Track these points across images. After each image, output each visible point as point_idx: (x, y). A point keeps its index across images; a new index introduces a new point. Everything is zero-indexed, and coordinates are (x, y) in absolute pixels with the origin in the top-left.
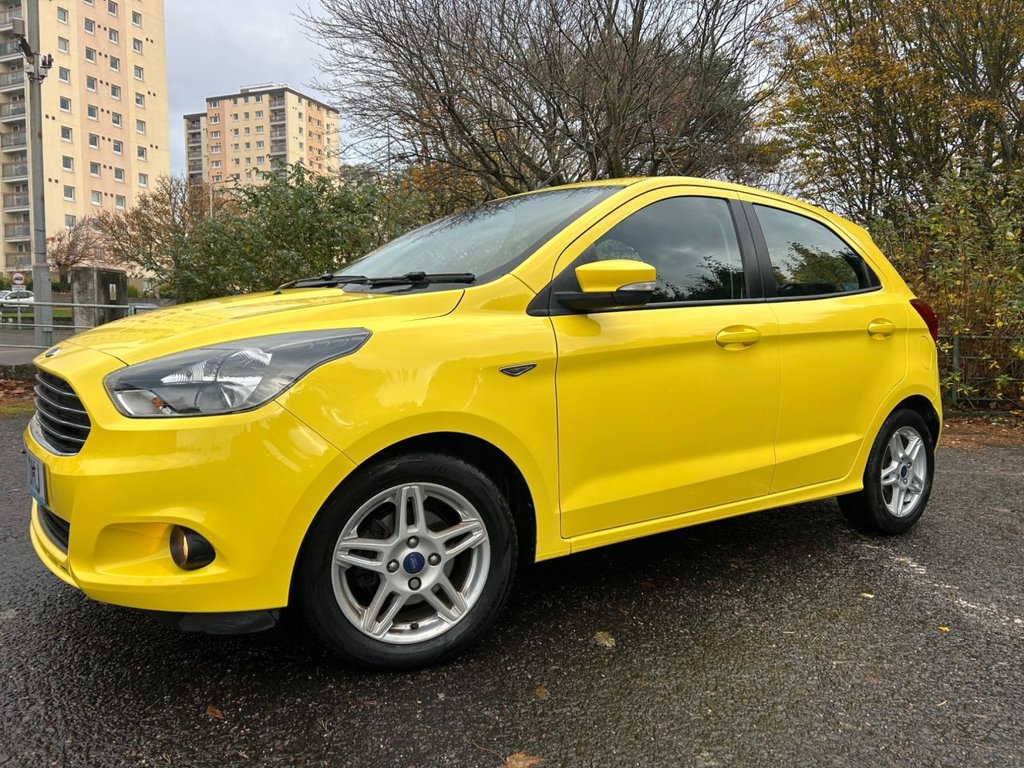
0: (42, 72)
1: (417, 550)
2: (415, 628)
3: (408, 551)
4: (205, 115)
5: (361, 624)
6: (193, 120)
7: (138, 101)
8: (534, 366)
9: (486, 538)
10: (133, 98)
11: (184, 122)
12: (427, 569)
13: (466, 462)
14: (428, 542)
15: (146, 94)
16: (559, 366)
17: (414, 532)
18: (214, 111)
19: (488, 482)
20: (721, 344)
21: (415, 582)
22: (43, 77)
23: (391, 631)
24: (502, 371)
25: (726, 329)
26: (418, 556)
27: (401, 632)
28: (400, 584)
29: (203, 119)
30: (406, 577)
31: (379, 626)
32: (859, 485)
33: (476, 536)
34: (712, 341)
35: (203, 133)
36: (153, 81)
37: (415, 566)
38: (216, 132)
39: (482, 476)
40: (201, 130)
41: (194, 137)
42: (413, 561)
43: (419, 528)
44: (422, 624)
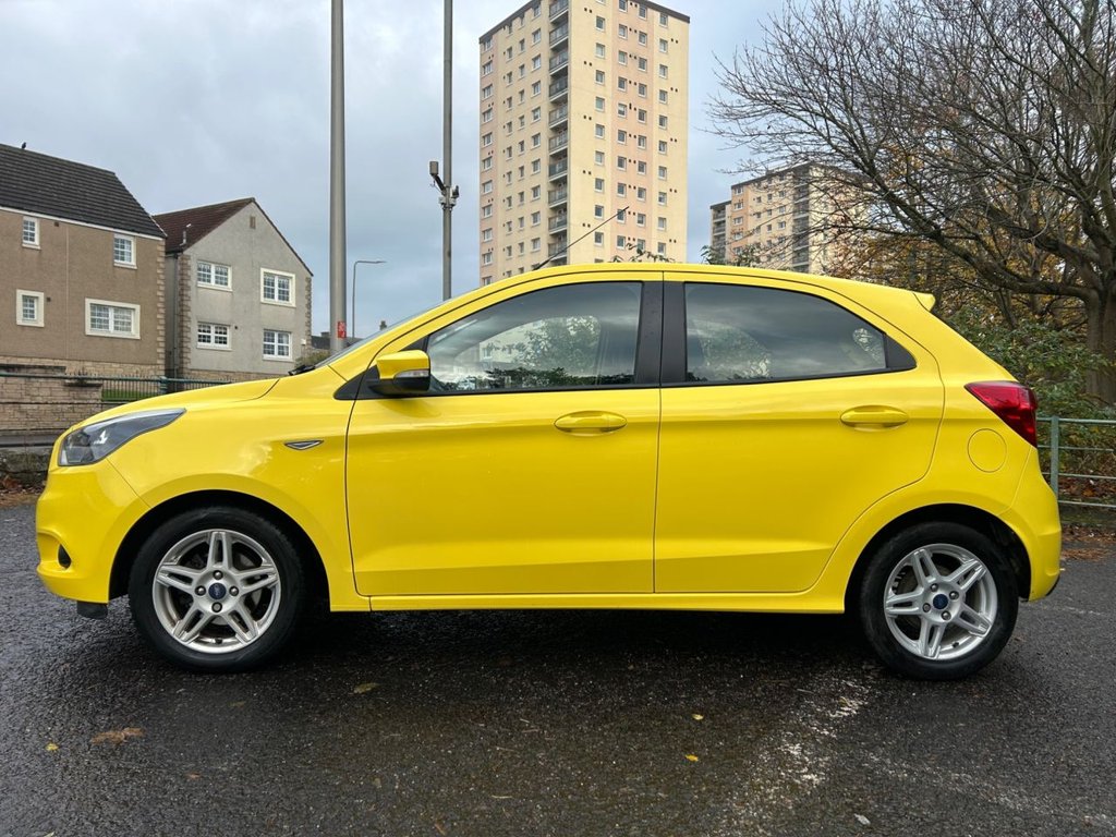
0: (452, 201)
1: (221, 581)
2: (219, 643)
3: (214, 581)
4: (730, 202)
5: (171, 631)
6: (719, 209)
7: (660, 200)
8: (321, 442)
9: (279, 581)
10: (657, 196)
11: (711, 212)
12: (227, 598)
13: (266, 519)
14: (230, 577)
15: (668, 192)
16: (347, 443)
17: (219, 568)
18: (738, 197)
19: (283, 538)
20: (567, 430)
21: (217, 606)
22: (453, 205)
23: (197, 641)
24: (286, 445)
25: (573, 415)
26: (221, 586)
27: (206, 643)
28: (205, 606)
29: (727, 207)
30: (211, 601)
31: (186, 635)
32: (837, 605)
33: (271, 579)
34: (550, 426)
35: (728, 221)
36: (675, 178)
37: (218, 595)
38: (739, 219)
39: (278, 532)
40: (726, 218)
41: (719, 225)
42: (217, 590)
43: (224, 566)
44: (225, 641)
